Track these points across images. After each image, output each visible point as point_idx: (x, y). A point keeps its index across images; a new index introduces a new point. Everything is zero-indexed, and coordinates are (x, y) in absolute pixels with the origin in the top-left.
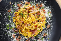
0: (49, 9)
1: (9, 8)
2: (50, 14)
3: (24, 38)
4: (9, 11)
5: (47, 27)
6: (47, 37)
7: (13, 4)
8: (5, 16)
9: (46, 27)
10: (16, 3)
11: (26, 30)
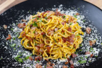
0: (72, 12)
1: (6, 34)
2: (78, 17)
3: (59, 63)
4: (8, 37)
5: (87, 33)
6: (97, 43)
7: (11, 27)
8: (5, 47)
9: (85, 34)
10: (14, 24)
11: (55, 41)
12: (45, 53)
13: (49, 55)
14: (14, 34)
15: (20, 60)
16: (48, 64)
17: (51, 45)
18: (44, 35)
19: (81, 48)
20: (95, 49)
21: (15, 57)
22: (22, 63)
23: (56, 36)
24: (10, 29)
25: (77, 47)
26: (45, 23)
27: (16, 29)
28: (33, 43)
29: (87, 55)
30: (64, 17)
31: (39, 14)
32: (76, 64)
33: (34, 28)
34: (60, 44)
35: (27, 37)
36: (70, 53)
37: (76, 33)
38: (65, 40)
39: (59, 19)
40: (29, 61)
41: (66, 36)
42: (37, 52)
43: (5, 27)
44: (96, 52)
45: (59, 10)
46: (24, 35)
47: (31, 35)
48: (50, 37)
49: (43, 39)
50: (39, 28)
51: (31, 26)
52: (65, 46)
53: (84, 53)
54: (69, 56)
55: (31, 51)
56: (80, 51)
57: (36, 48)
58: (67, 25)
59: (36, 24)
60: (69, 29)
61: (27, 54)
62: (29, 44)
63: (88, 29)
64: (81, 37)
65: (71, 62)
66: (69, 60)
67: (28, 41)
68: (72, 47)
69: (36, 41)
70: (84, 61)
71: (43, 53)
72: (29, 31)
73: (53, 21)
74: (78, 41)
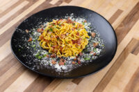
0: (81, 20)
1: (28, 37)
2: (86, 24)
4: (30, 40)
5: (92, 37)
6: (100, 45)
7: (32, 32)
8: (28, 47)
10: (34, 29)
11: (66, 43)
12: (59, 52)
13: (61, 53)
14: (34, 37)
15: (40, 57)
16: (61, 60)
17: (63, 46)
18: (58, 38)
19: (86, 48)
20: (97, 49)
21: (35, 55)
22: (41, 59)
23: (67, 39)
24: (31, 33)
25: (84, 47)
26: (59, 29)
27: (36, 33)
28: (49, 44)
29: (91, 54)
30: (74, 24)
31: (54, 21)
32: (82, 60)
33: (50, 33)
34: (70, 45)
35: (45, 40)
36: (78, 52)
37: (83, 37)
38: (74, 42)
39: (70, 26)
40: (46, 58)
41: (75, 39)
42: (53, 52)
43: (27, 31)
44: (98, 51)
45: (70, 18)
46: (42, 38)
47: (48, 38)
48: (63, 40)
49: (57, 41)
50: (54, 32)
51: (48, 31)
52: (74, 46)
53: (89, 53)
54: (77, 55)
55: (47, 50)
56: (86, 51)
57: (52, 48)
58: (76, 31)
59: (51, 30)
60: (78, 34)
61: (44, 53)
62: (46, 45)
63: (93, 34)
64: (87, 40)
65: (79, 59)
66: (77, 57)
67: (45, 42)
68: (79, 47)
69: (52, 43)
70: (88, 58)
71: (57, 52)
72: (46, 35)
73: (65, 28)
74: (84, 43)
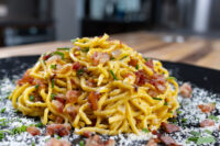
3: (128, 142)
11: (114, 76)
18: (80, 70)
28: (47, 92)
40: (24, 135)
49: (76, 80)
65: (166, 139)
67: (33, 88)
69: (56, 88)
